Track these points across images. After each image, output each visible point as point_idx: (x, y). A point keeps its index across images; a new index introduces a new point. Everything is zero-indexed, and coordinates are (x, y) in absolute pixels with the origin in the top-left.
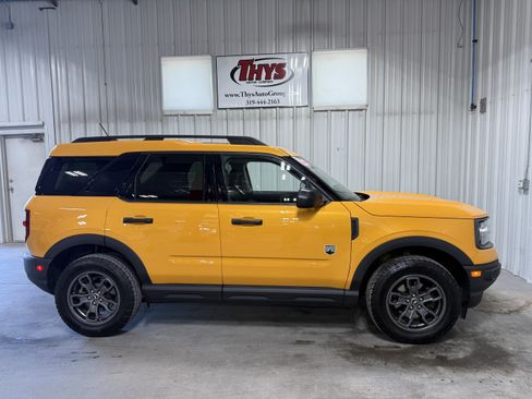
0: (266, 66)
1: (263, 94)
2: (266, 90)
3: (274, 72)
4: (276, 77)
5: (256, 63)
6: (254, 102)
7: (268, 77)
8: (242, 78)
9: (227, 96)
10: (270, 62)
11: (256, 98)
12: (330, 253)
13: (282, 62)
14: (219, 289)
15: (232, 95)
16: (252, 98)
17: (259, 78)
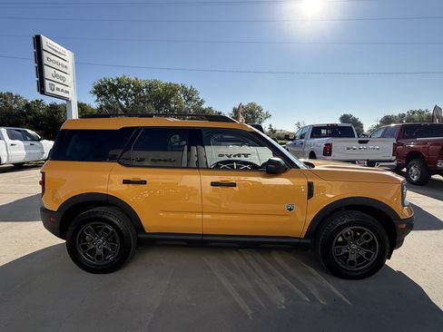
12: (290, 209)
14: (200, 238)
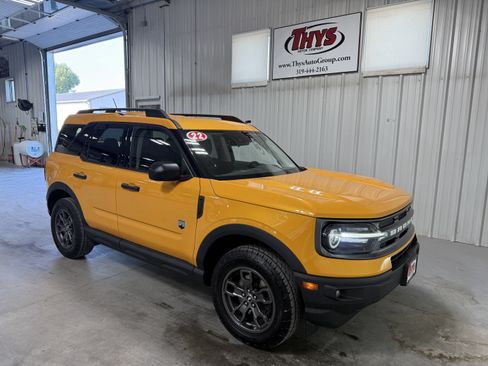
0: (317, 33)
1: (313, 62)
2: (315, 58)
3: (324, 38)
4: (326, 44)
5: (308, 31)
6: (303, 71)
7: (318, 44)
8: (295, 48)
9: (280, 66)
10: (321, 28)
11: (305, 67)
13: (333, 26)
15: (284, 66)
16: (302, 67)
17: (309, 46)
